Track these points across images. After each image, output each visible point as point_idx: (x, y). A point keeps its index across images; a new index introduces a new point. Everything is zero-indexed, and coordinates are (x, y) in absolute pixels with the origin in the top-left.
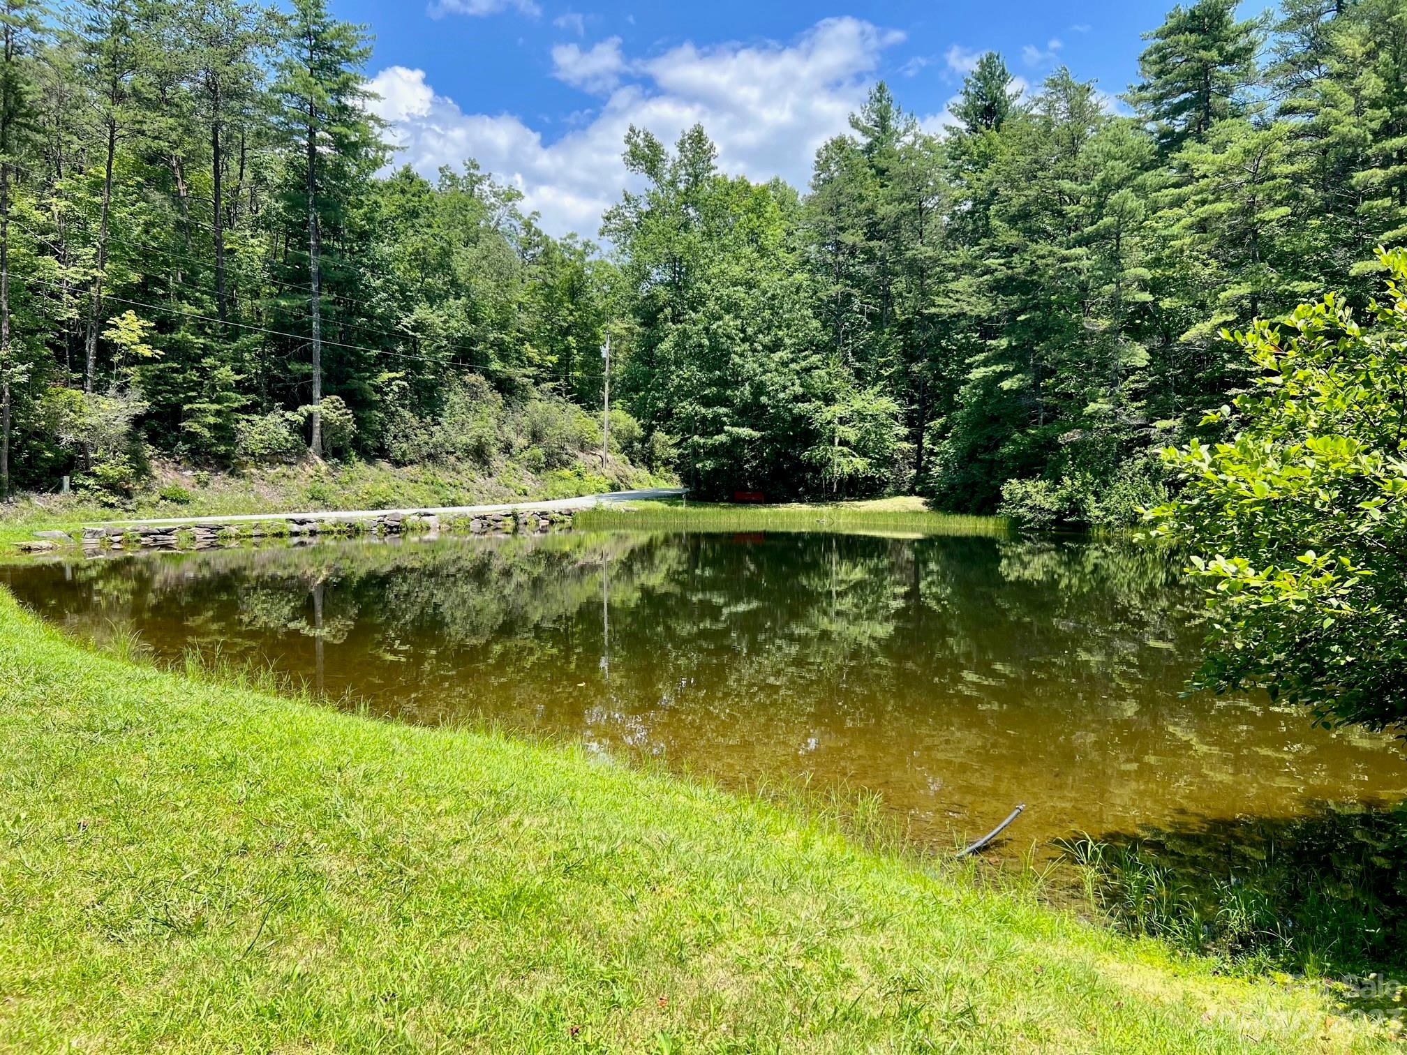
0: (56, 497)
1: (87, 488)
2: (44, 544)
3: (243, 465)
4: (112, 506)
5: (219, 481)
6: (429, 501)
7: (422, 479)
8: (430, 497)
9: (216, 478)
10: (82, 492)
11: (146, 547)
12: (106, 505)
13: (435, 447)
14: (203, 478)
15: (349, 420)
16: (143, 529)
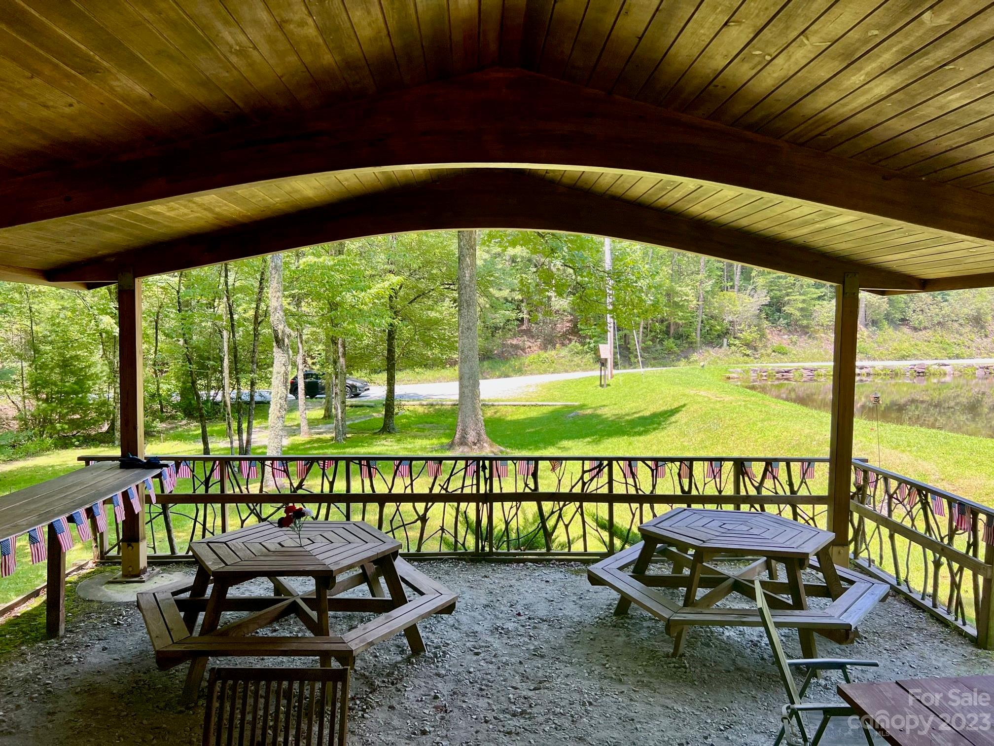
0: (720, 350)
1: (735, 345)
2: (735, 375)
3: (816, 332)
4: (748, 355)
5: (803, 341)
6: (939, 355)
7: (933, 340)
8: (940, 352)
9: (801, 340)
10: (733, 348)
11: (778, 379)
12: (745, 355)
13: (944, 317)
14: (794, 340)
15: (884, 302)
16: (777, 369)
